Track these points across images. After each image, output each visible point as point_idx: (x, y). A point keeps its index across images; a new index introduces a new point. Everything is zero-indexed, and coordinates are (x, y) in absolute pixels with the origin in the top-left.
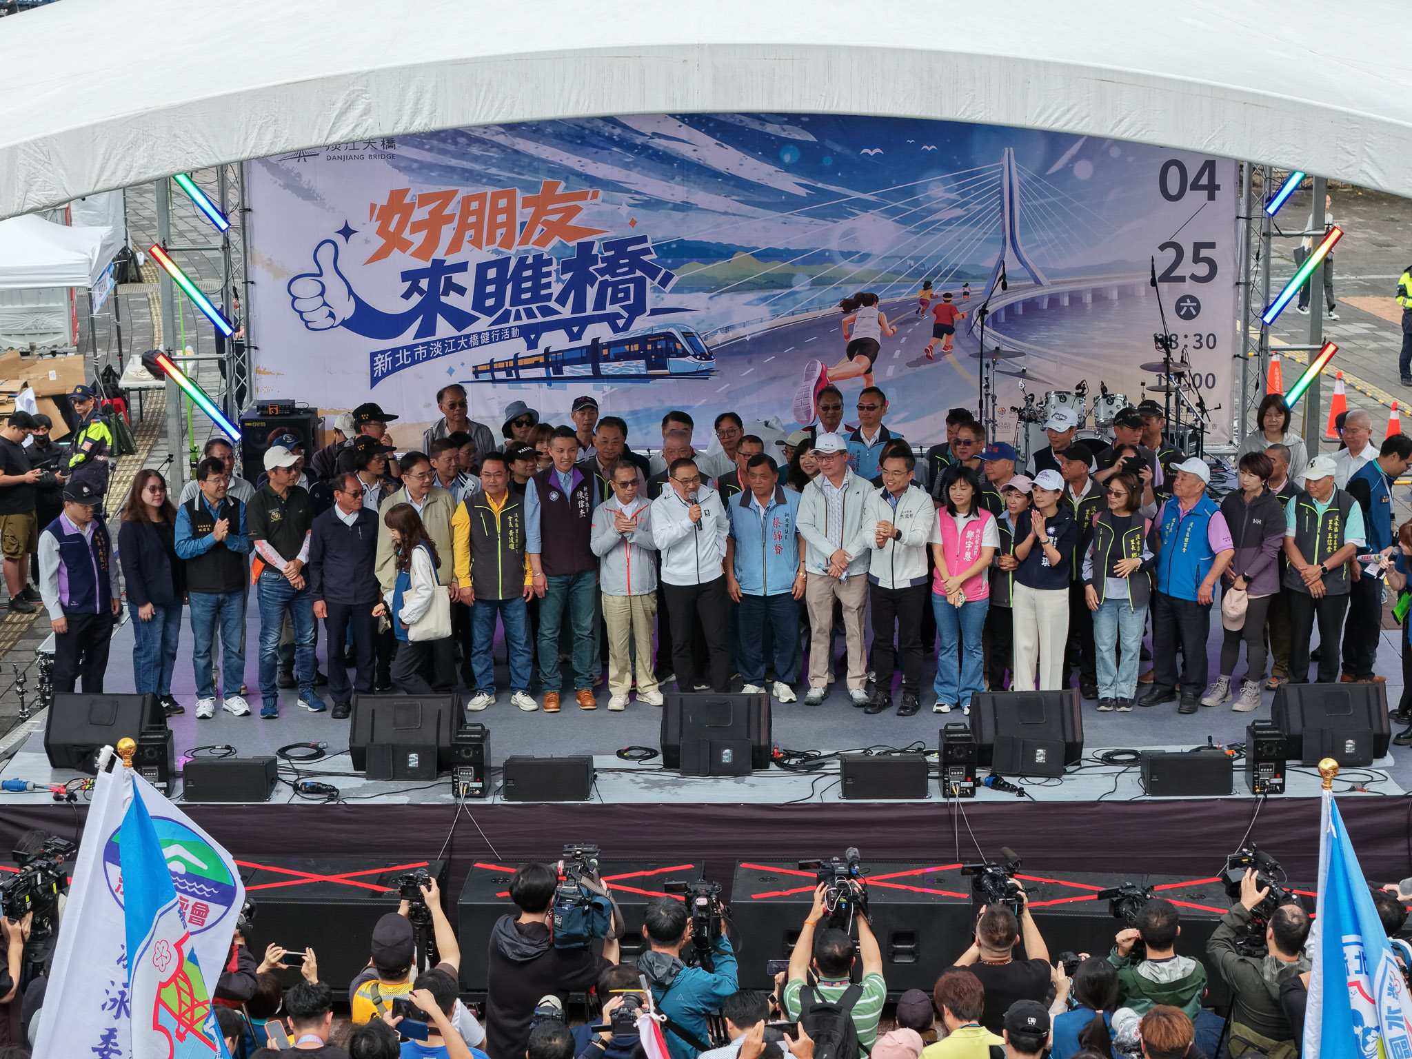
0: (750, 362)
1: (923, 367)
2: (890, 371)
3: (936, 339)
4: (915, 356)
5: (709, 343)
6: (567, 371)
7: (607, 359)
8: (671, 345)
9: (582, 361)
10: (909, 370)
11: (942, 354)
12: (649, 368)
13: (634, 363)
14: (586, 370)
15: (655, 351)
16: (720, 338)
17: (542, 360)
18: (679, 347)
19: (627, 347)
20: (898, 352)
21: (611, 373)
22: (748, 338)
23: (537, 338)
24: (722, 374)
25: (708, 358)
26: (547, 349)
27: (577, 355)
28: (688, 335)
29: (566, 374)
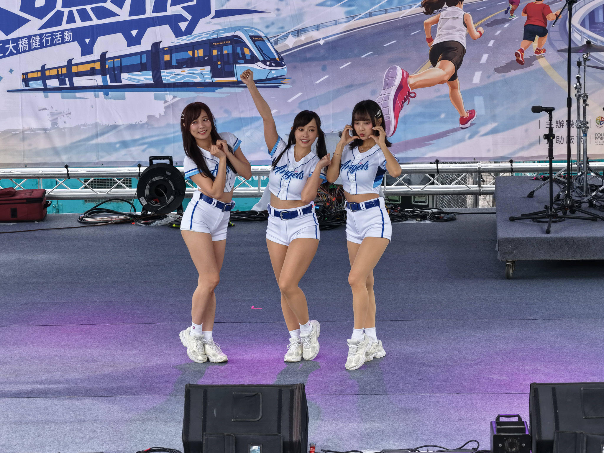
0: (324, 68)
1: (513, 73)
2: (477, 77)
3: (527, 42)
4: (503, 61)
5: (280, 47)
6: (126, 78)
7: (169, 65)
8: (238, 50)
9: (142, 68)
10: (498, 77)
11: (533, 59)
12: (214, 75)
13: (198, 70)
14: (146, 78)
15: (221, 56)
16: (291, 42)
17: (98, 66)
18: (246, 51)
19: (190, 53)
20: (485, 57)
21: (173, 80)
22: (322, 42)
23: (93, 42)
24: (293, 83)
25: (279, 64)
26: (103, 55)
27: (136, 60)
28: (256, 39)
29: (124, 82)
